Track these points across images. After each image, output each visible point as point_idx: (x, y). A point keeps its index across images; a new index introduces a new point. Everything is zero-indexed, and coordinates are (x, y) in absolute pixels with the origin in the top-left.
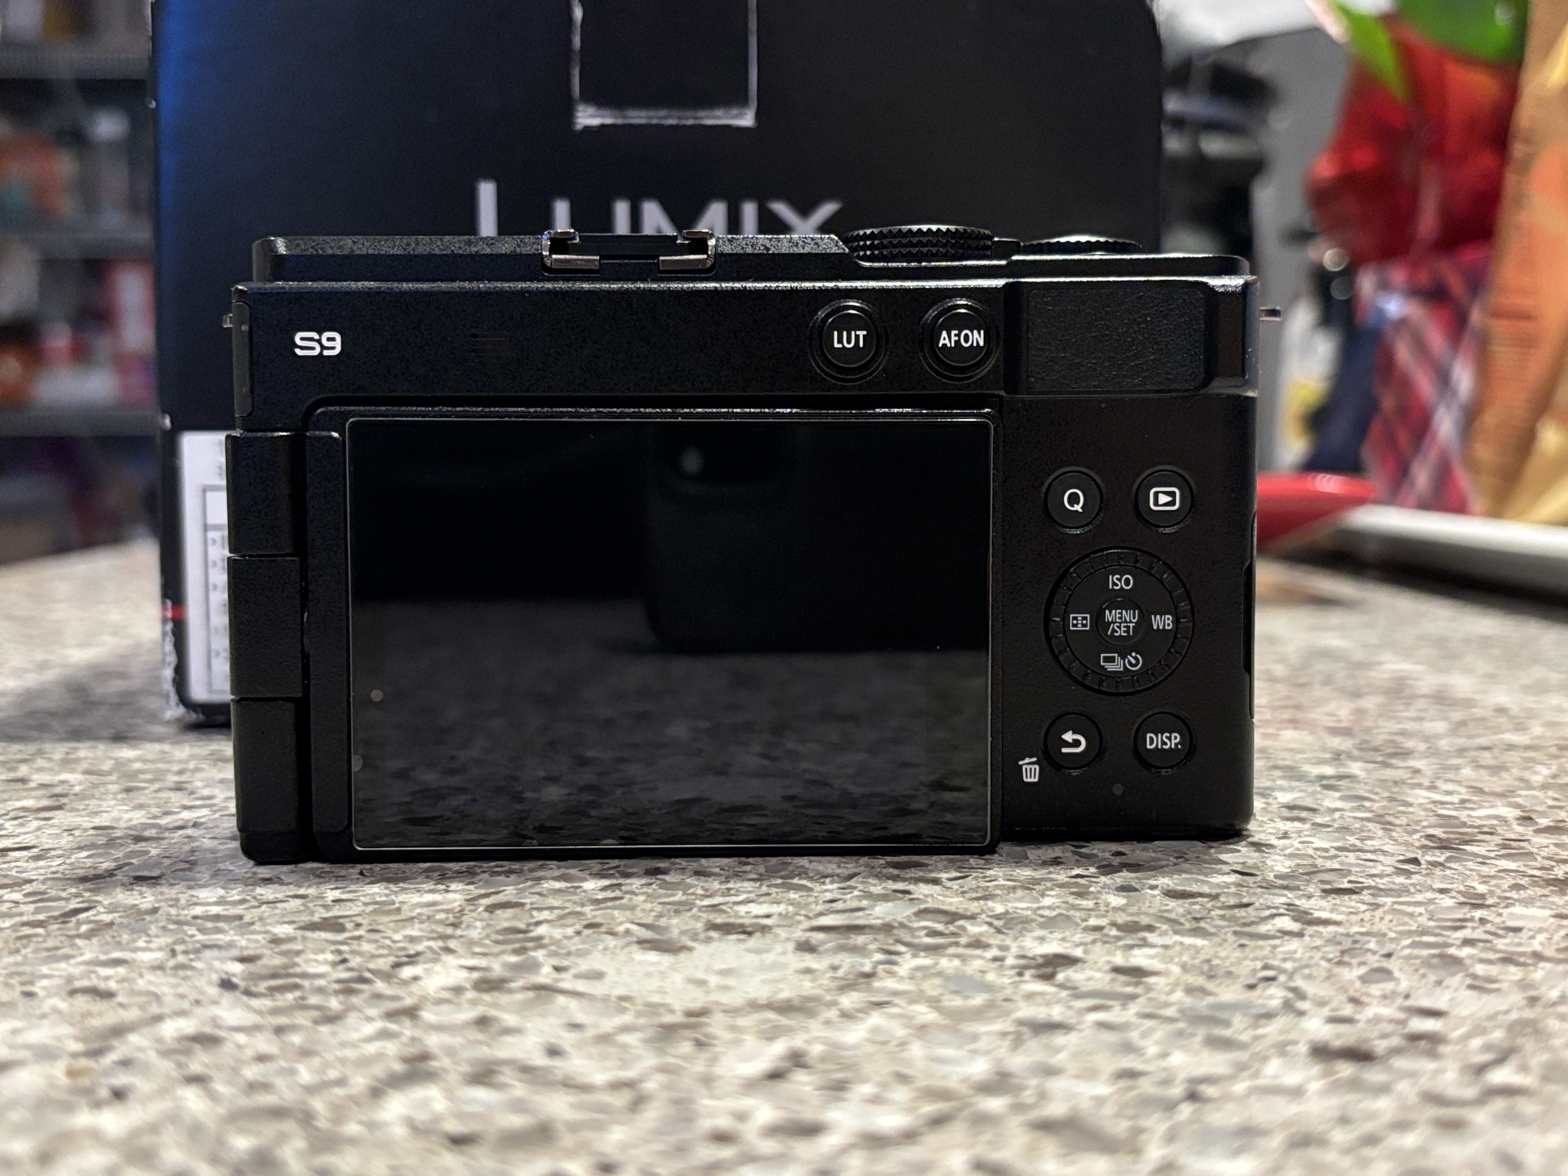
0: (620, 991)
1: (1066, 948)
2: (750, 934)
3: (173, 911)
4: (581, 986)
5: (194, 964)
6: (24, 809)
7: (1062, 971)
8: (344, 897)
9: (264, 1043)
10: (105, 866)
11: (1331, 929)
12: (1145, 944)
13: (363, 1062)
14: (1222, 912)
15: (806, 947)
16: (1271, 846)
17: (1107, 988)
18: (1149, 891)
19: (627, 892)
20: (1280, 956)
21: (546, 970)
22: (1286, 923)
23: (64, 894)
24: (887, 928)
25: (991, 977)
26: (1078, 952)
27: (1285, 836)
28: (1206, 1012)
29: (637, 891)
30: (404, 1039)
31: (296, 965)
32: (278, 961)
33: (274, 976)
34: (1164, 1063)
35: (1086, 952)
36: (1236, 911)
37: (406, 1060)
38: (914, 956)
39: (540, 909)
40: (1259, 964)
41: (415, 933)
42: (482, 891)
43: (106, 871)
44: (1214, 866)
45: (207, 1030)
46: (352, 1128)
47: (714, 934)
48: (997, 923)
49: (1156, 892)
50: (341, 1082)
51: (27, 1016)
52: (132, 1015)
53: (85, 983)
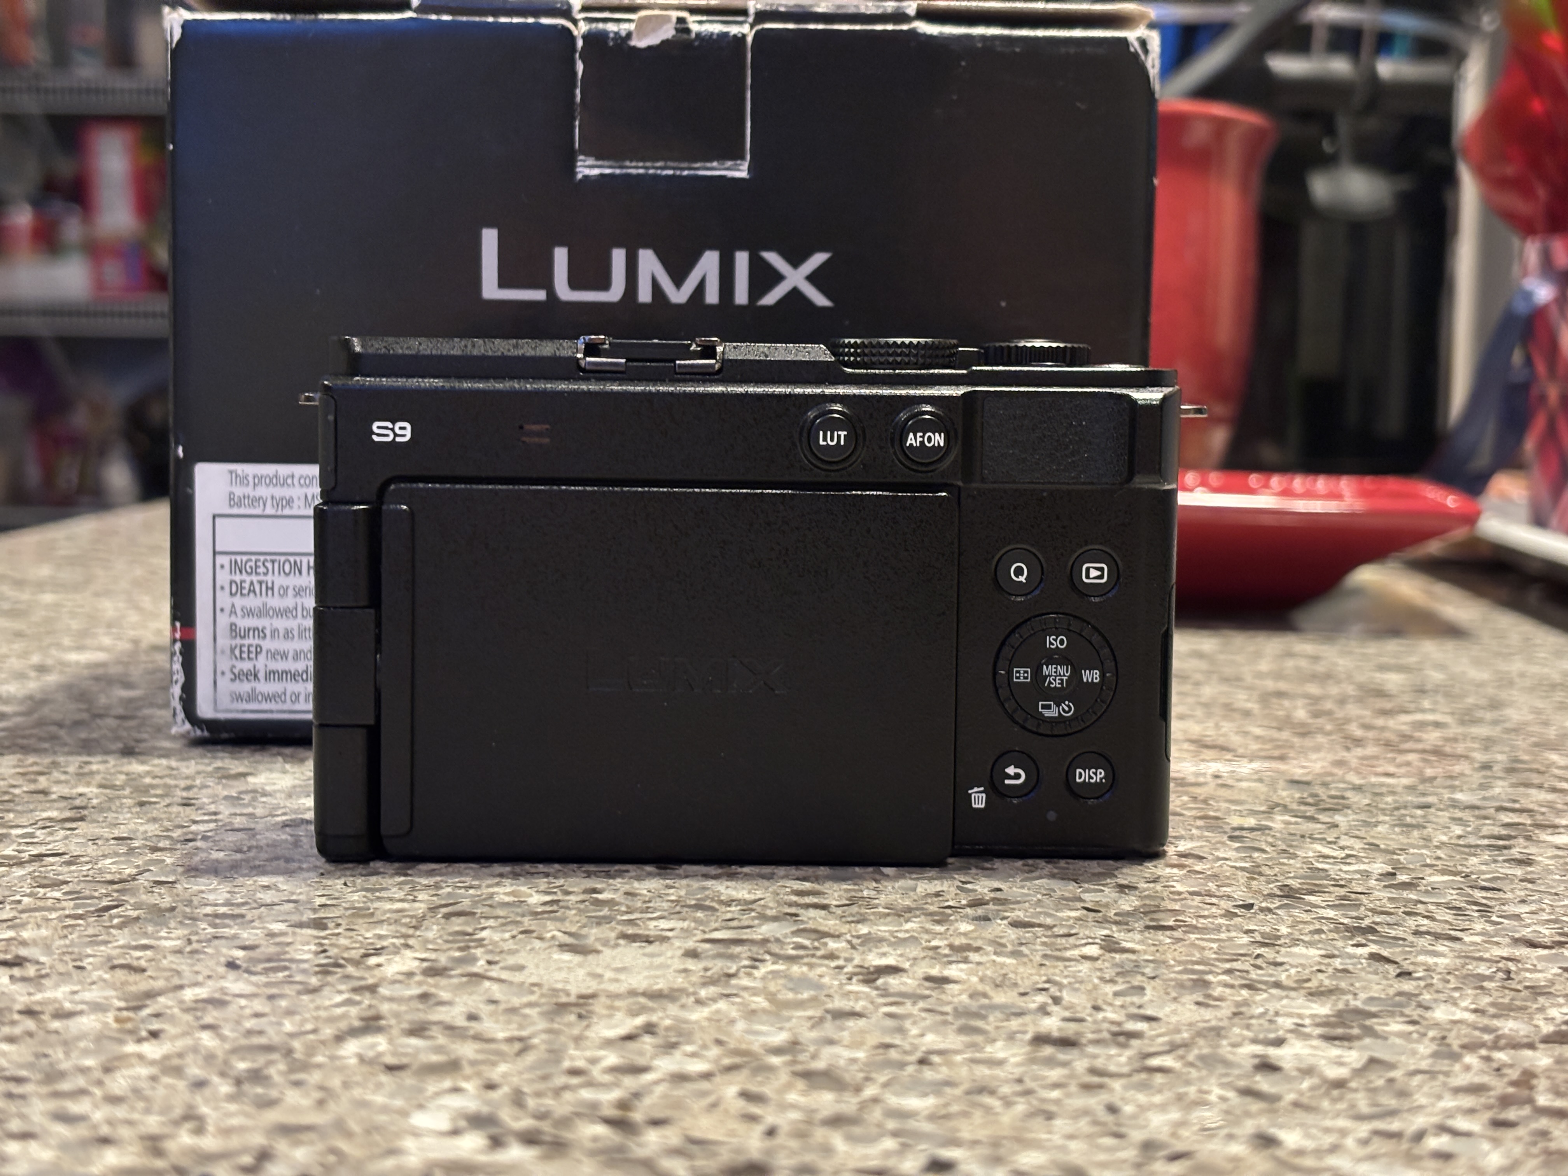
0: (534, 979)
1: (899, 961)
2: (651, 942)
3: (188, 910)
4: (504, 975)
5: (206, 950)
6: (50, 819)
7: (885, 978)
8: (329, 902)
9: (258, 1005)
10: (128, 871)
11: (1125, 956)
12: (966, 961)
13: (331, 1020)
14: (1044, 939)
15: (693, 954)
17: (911, 990)
18: (998, 921)
19: (562, 907)
21: (482, 962)
22: (1093, 950)
23: (96, 894)
24: (765, 941)
25: (826, 980)
26: (907, 965)
28: (974, 1009)
29: (571, 906)
30: (363, 1006)
31: (286, 953)
32: (272, 950)
33: (269, 960)
34: (916, 1041)
35: (913, 965)
36: (1059, 939)
37: (362, 1019)
38: (773, 963)
39: (487, 918)
41: (383, 933)
43: (130, 875)
44: (1070, 903)
45: (217, 995)
46: (319, 1059)
47: (622, 942)
48: (855, 941)
49: (1005, 922)
50: (314, 1031)
51: (80, 982)
52: (160, 984)
53: (122, 961)
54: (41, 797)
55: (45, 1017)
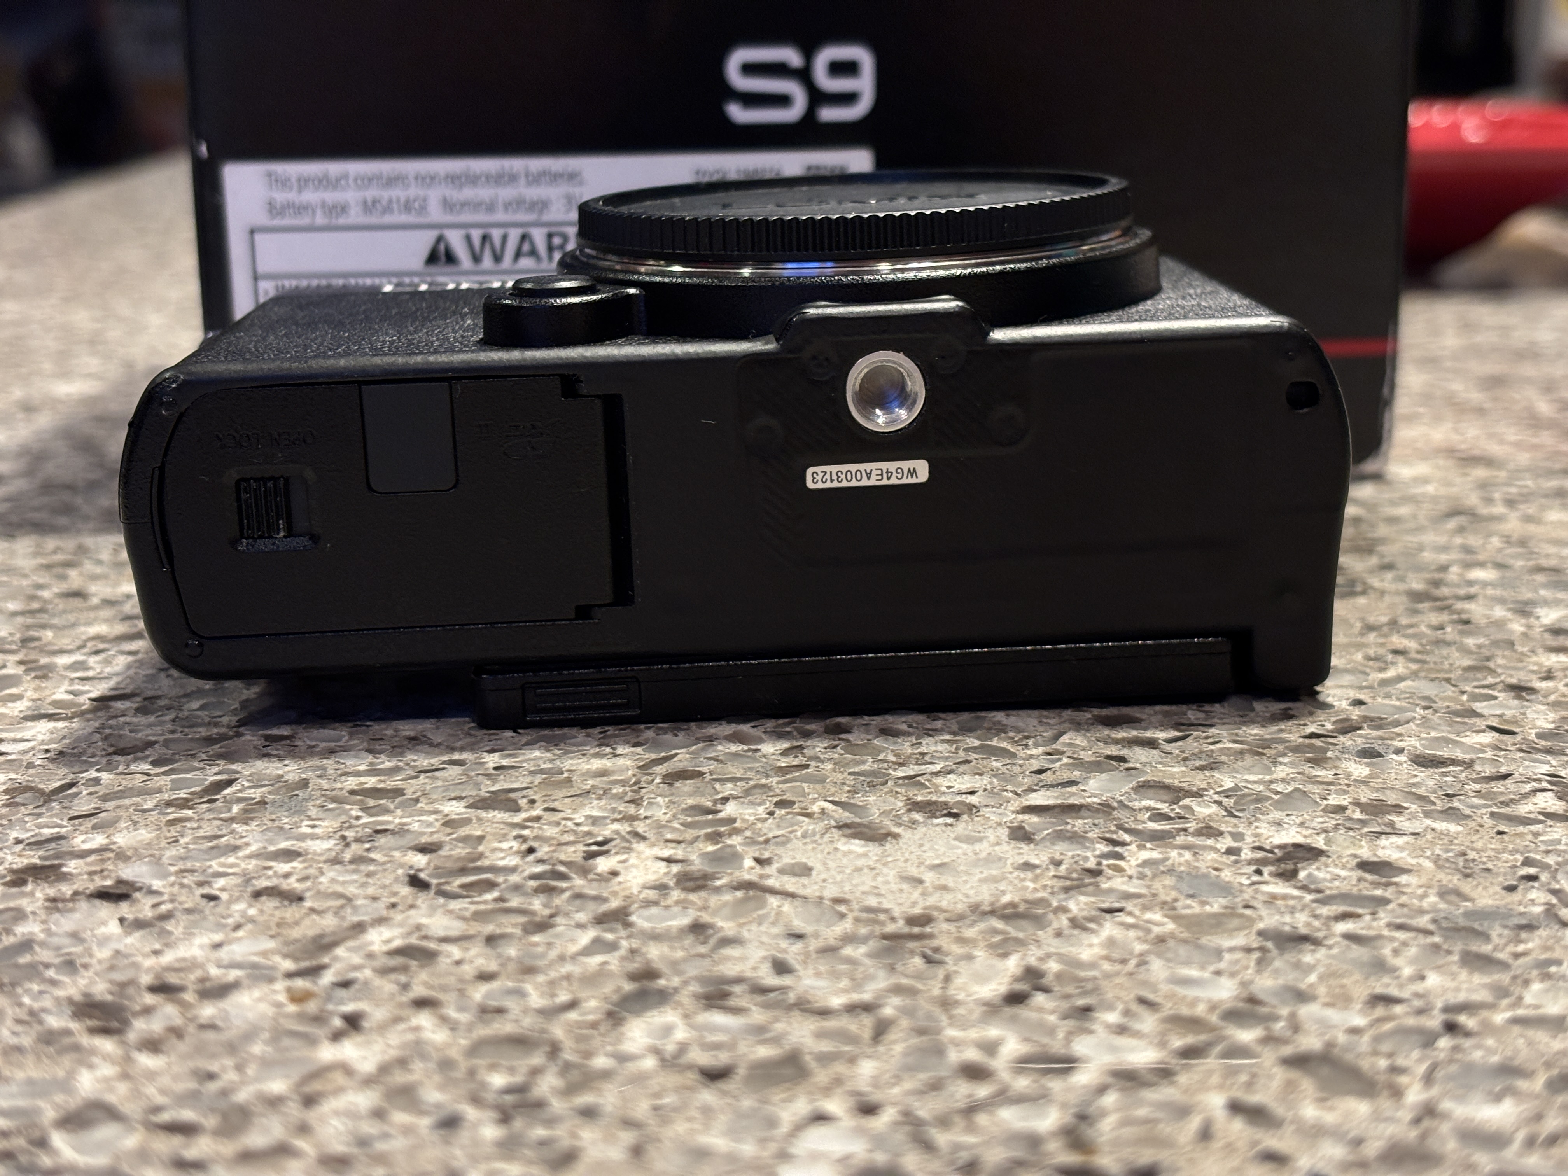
0: (831, 892)
1: (1305, 837)
2: (956, 816)
3: (325, 784)
4: (790, 884)
5: (373, 855)
6: (98, 638)
7: (1304, 869)
8: (505, 762)
9: (479, 957)
12: (1395, 830)
13: (589, 981)
14: (1477, 787)
15: (1020, 835)
16: (1532, 690)
17: (1355, 891)
18: (1394, 756)
19: (811, 758)
20: (1543, 848)
21: (748, 862)
22: (1550, 802)
24: (1106, 809)
25: (1227, 875)
26: (1319, 842)
27: (1549, 676)
28: (1462, 922)
29: (822, 757)
30: (622, 952)
31: (481, 856)
32: (461, 851)
33: (463, 871)
34: (1419, 987)
35: (1328, 842)
36: (1493, 784)
37: (634, 977)
38: (1141, 847)
39: (722, 781)
40: (1520, 858)
41: (596, 813)
42: (653, 756)
44: (1466, 720)
45: (413, 940)
46: (601, 1062)
47: (918, 816)
48: (1226, 801)
49: (1403, 758)
50: (572, 1005)
51: (220, 927)
52: (329, 922)
53: (263, 883)
54: (77, 602)
55: (189, 997)
